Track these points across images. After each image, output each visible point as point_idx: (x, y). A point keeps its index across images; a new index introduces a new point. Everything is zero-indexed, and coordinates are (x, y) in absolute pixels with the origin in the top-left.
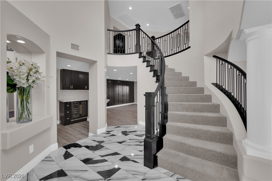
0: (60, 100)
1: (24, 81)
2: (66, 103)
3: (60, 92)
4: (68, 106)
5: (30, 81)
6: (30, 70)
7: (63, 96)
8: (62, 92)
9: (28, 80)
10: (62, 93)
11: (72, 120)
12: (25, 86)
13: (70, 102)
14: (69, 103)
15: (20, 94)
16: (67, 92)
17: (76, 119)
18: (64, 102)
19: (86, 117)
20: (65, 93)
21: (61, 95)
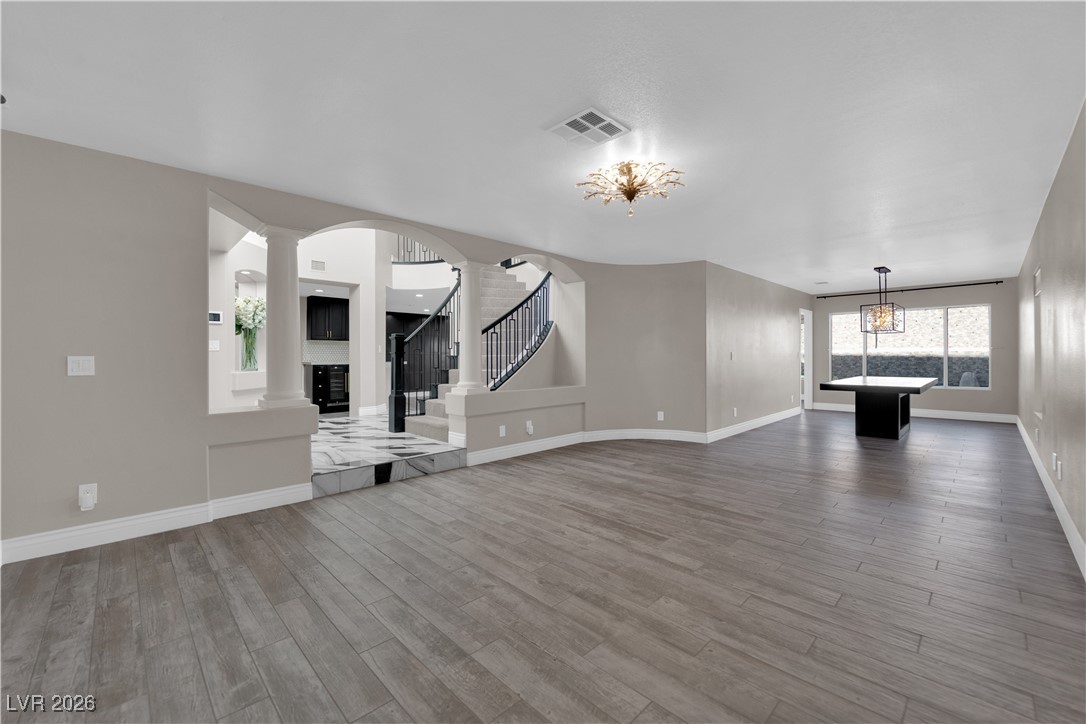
1: (250, 322)
5: (257, 321)
6: (257, 307)
9: (254, 320)
11: (329, 405)
12: (251, 327)
15: (245, 336)
17: (337, 404)
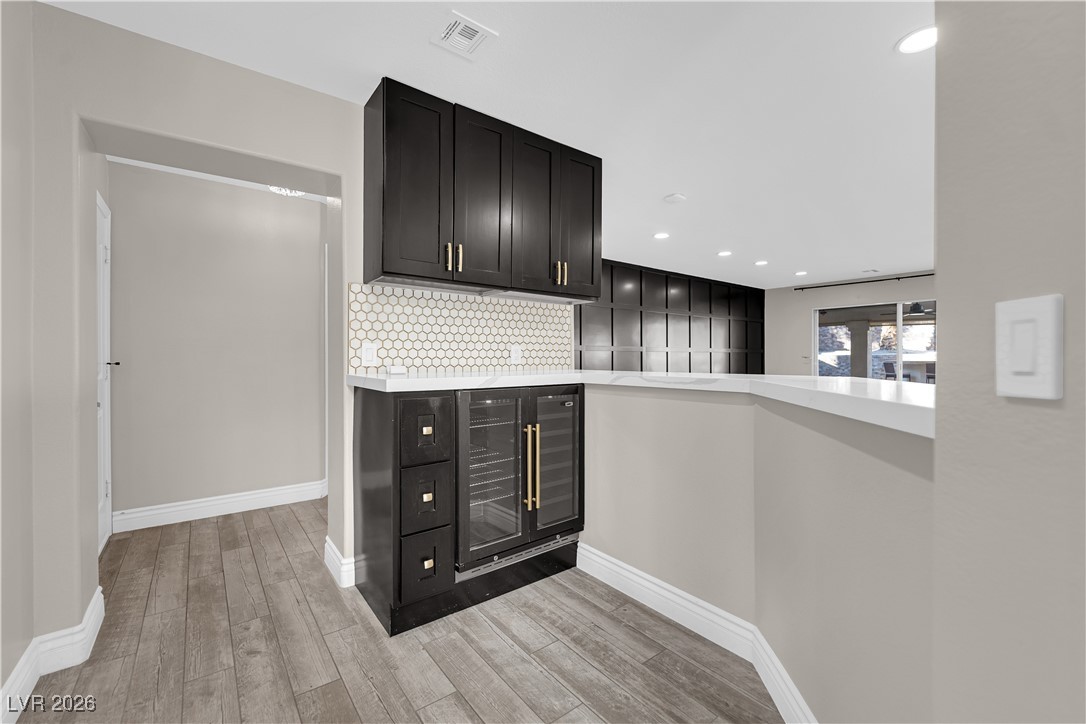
0: (361, 373)
2: (412, 405)
3: (366, 307)
4: (427, 430)
7: (388, 344)
8: (378, 308)
10: (383, 318)
11: (460, 577)
13: (449, 397)
14: (435, 402)
16: (418, 311)
17: (497, 564)
18: (389, 389)
19: (570, 539)
20: (403, 319)
21: (372, 335)
